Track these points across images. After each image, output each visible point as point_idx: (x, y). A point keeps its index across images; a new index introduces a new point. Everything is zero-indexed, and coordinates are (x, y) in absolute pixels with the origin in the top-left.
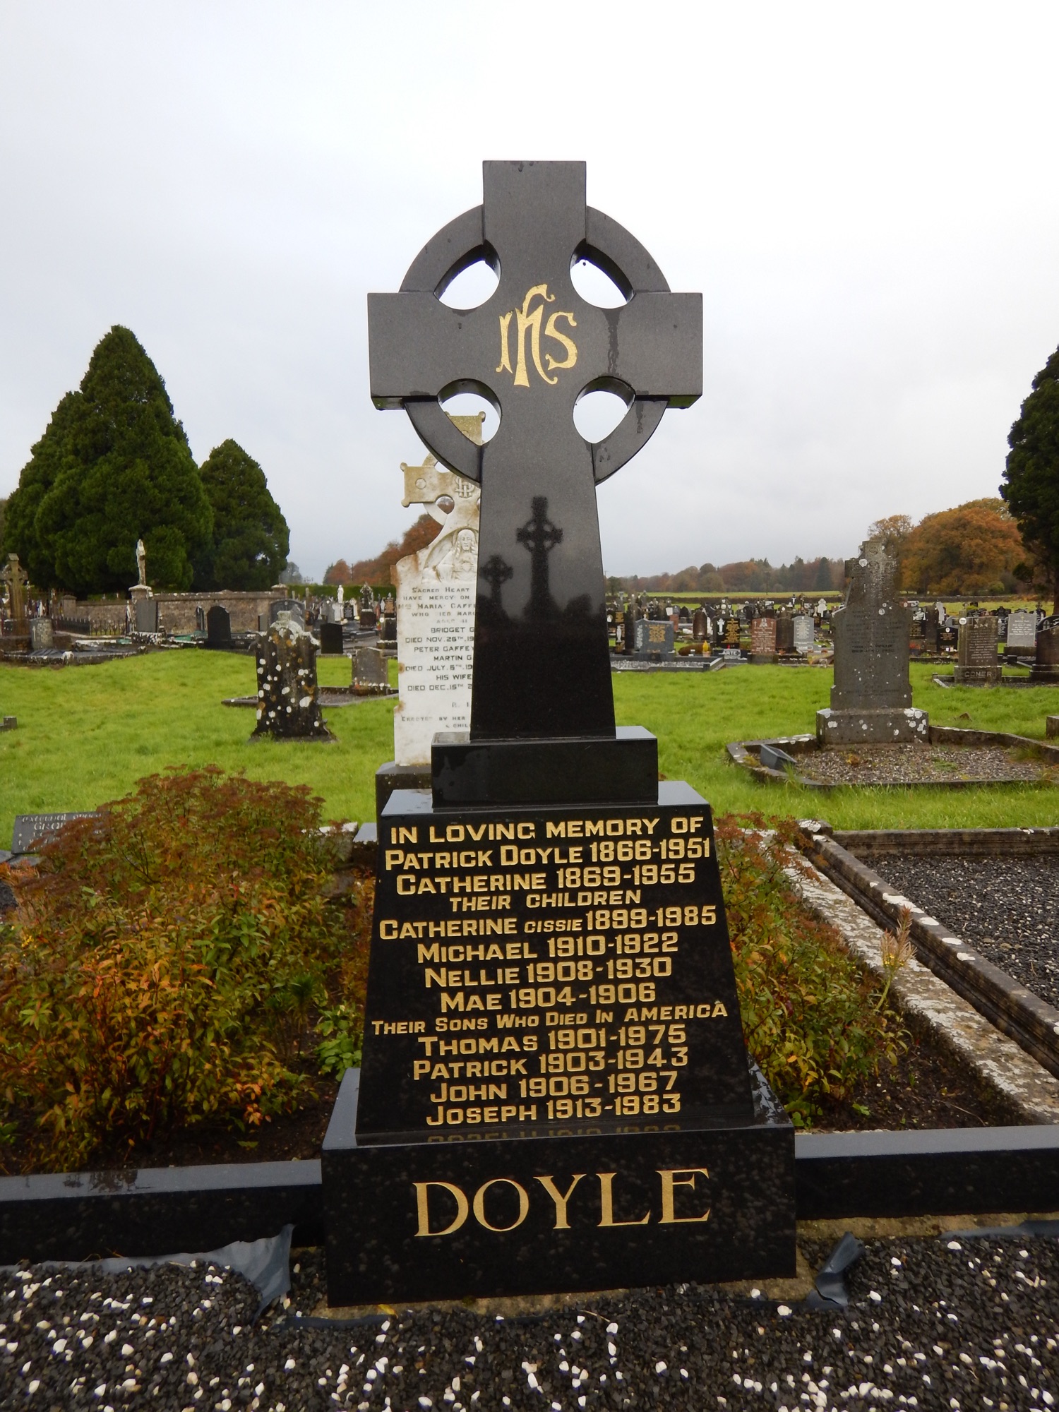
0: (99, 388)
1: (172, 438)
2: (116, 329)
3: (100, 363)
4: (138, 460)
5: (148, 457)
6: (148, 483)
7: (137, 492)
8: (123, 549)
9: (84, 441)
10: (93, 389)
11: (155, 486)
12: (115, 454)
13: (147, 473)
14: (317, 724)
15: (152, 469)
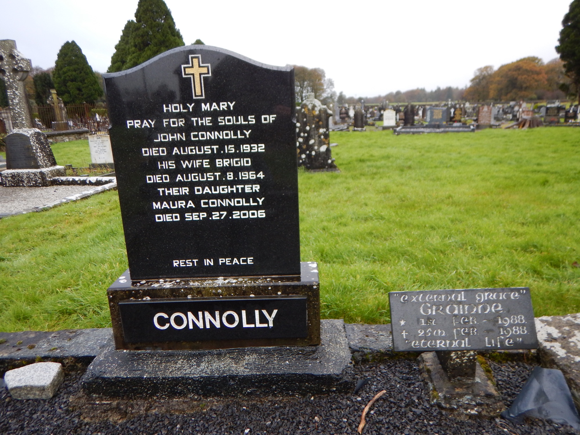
0: (143, 16)
9: (139, 40)
10: (140, 16)
14: (330, 161)
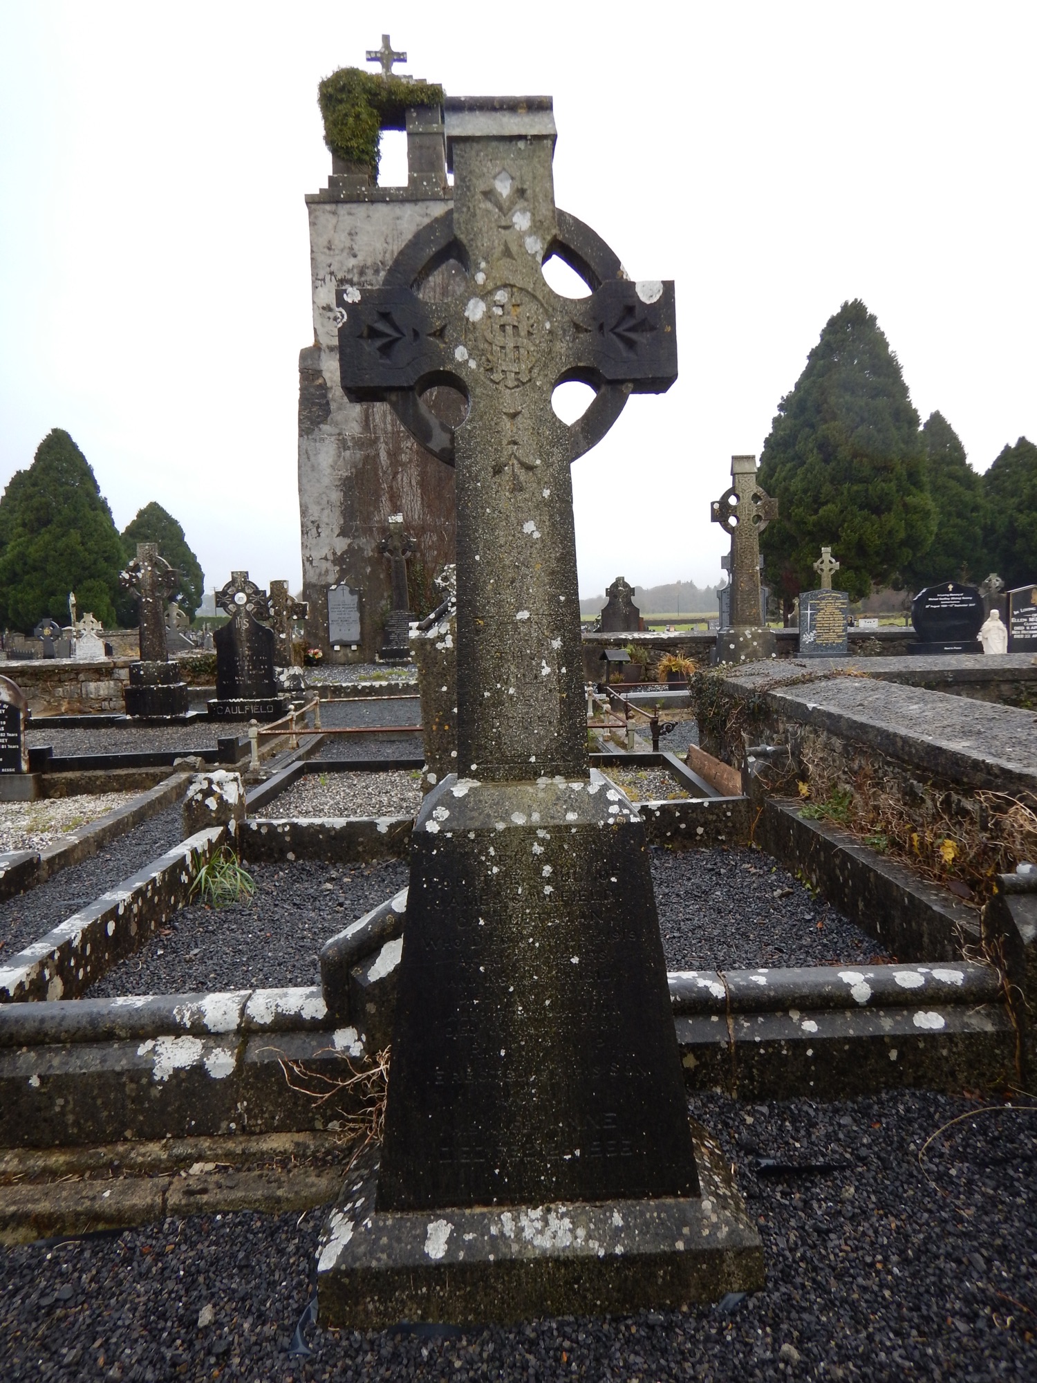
1: (99, 512)
2: (55, 431)
3: (43, 457)
4: (72, 530)
5: (80, 528)
6: (80, 548)
7: (71, 554)
8: (60, 597)
11: (86, 550)
12: (54, 526)
13: (79, 540)
15: (83, 537)
